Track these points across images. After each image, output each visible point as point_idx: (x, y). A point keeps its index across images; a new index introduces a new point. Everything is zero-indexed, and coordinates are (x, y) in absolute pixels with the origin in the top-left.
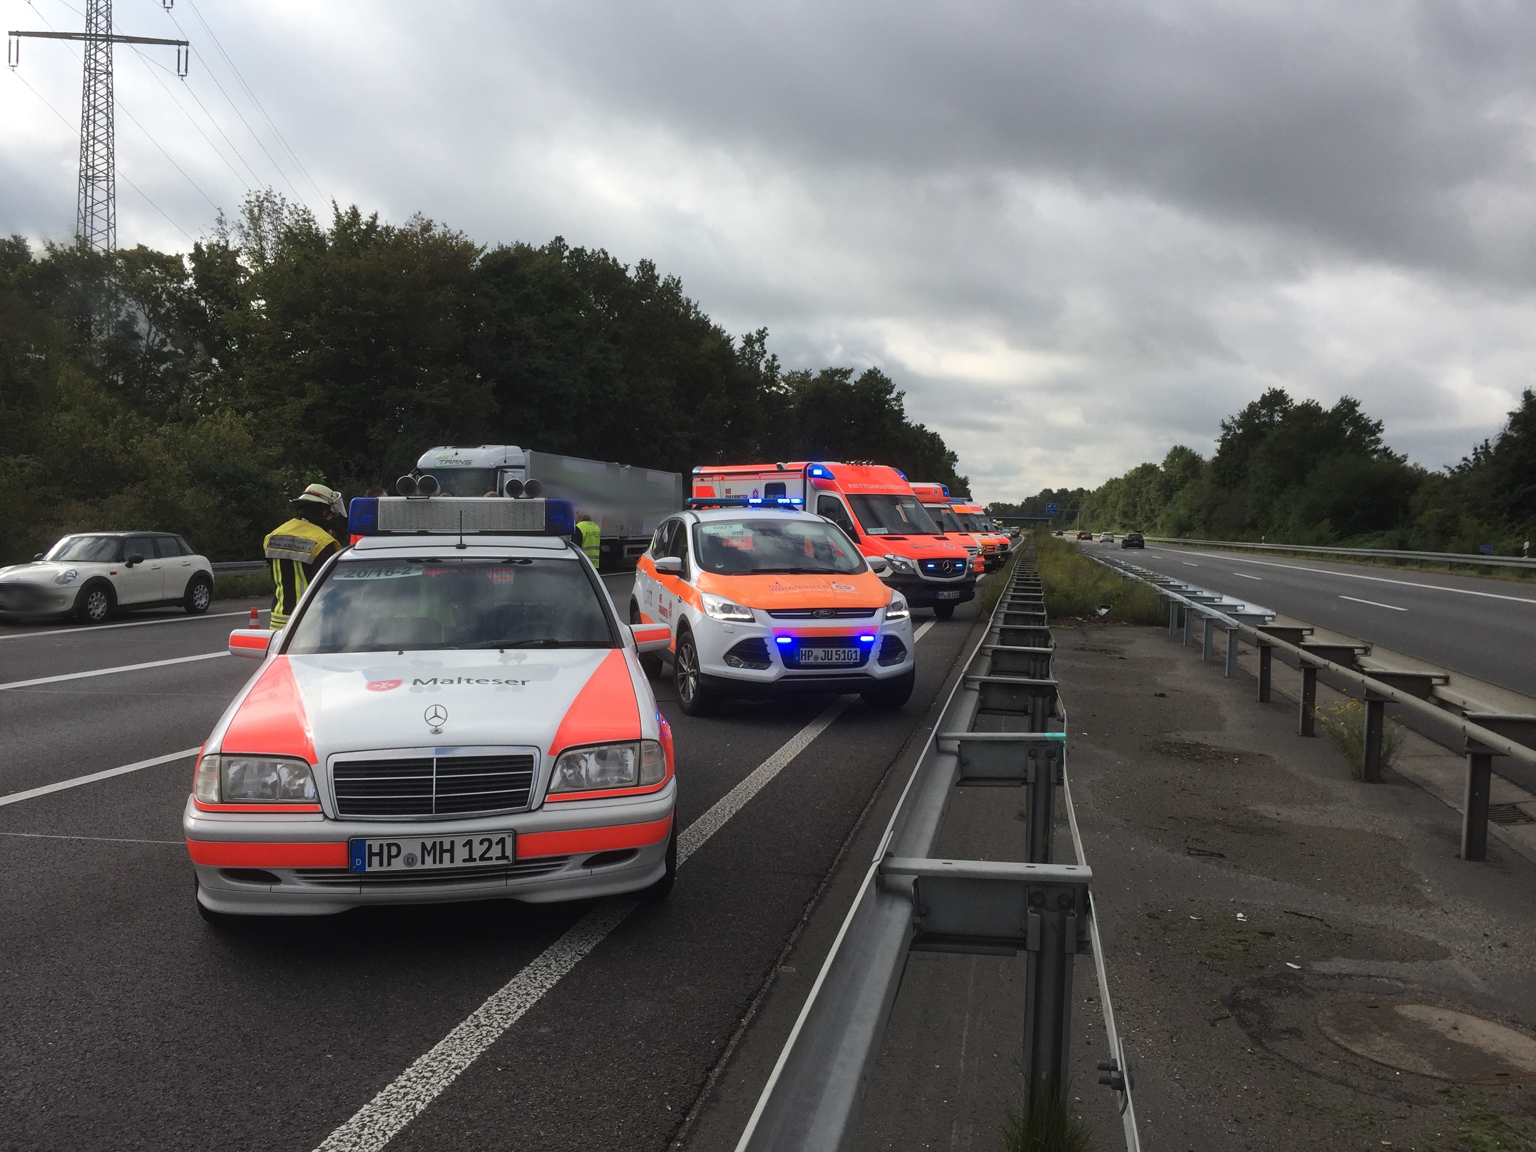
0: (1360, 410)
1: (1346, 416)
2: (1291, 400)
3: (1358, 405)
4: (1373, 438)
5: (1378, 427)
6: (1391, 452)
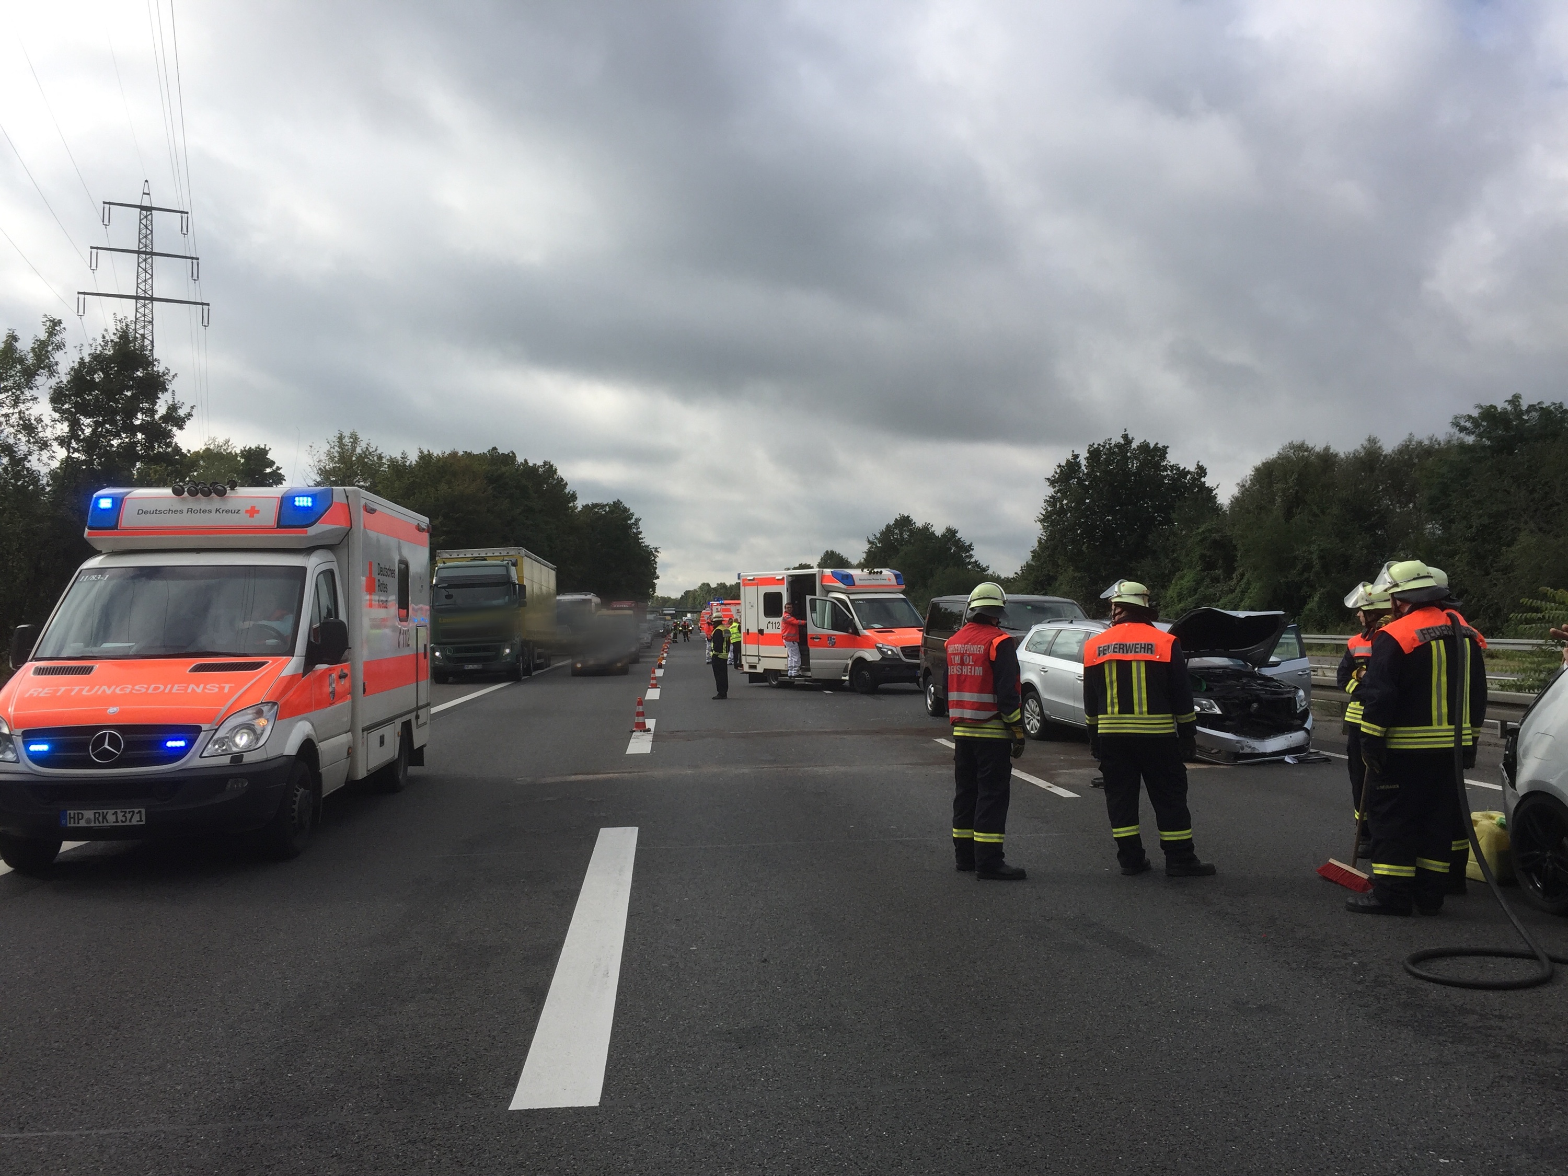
0: (958, 535)
1: (949, 540)
2: (915, 523)
3: (957, 532)
4: (967, 554)
5: (969, 548)
6: (979, 564)
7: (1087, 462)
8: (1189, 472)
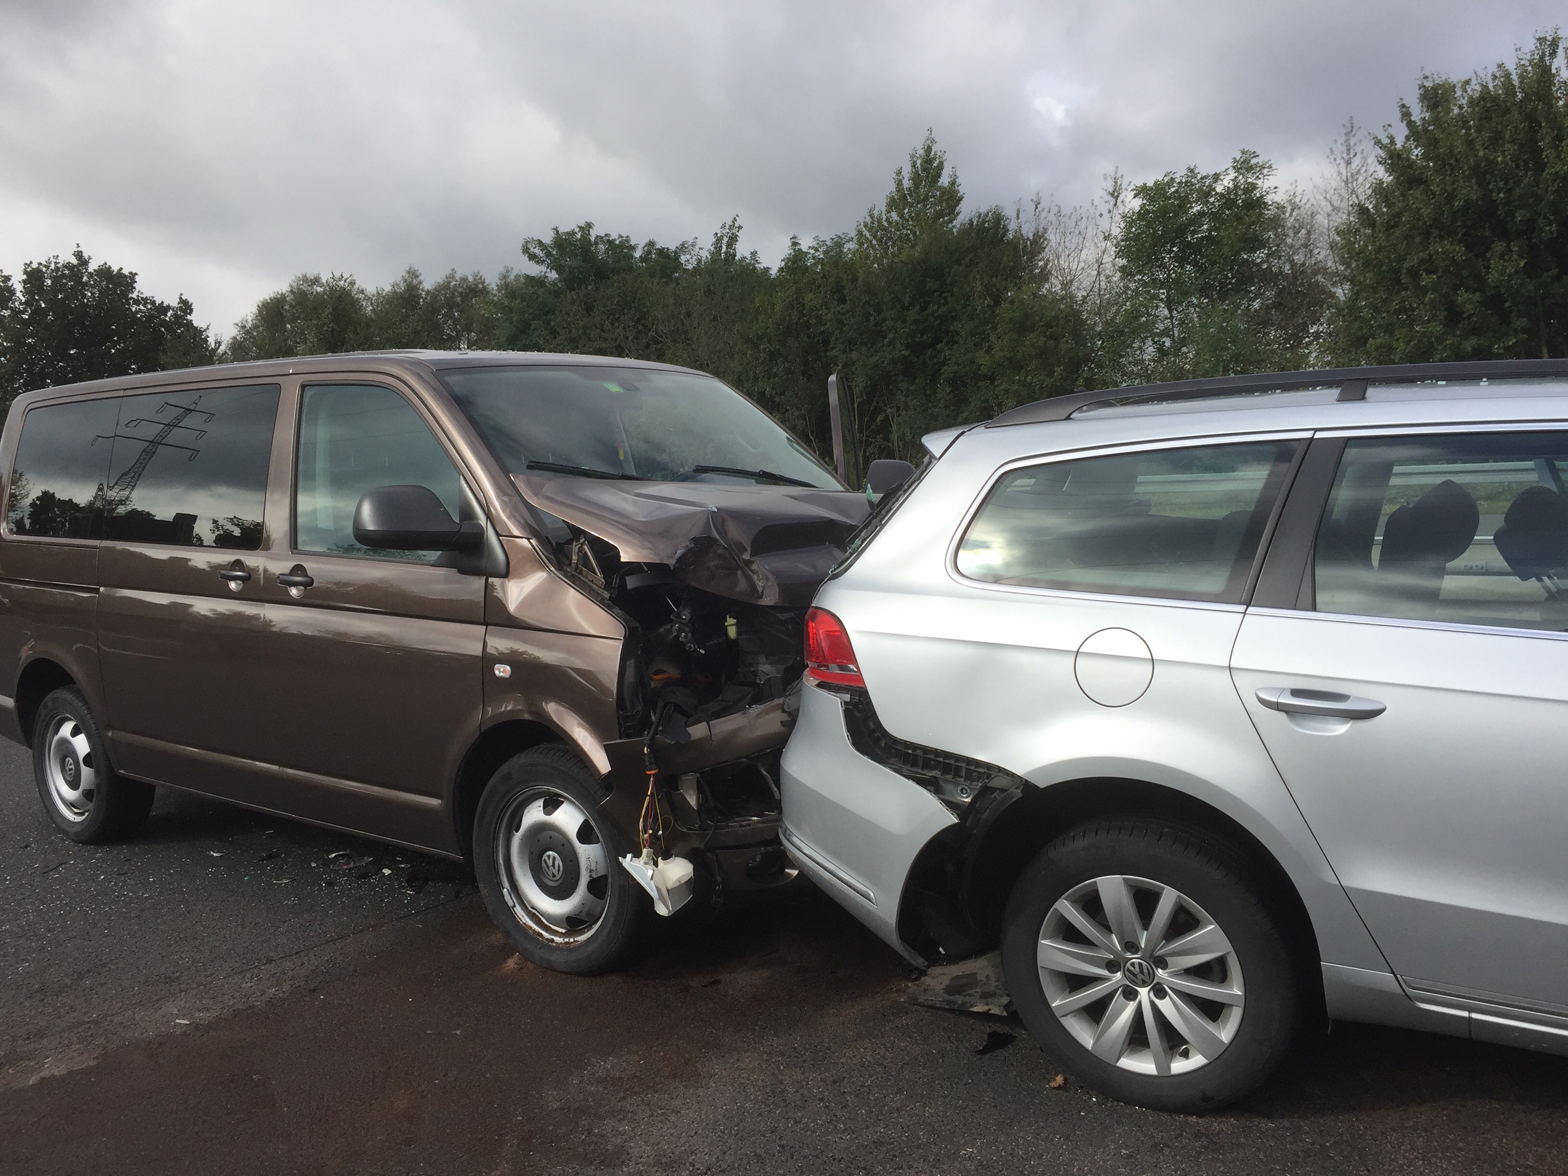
7: (24, 287)
8: (168, 307)
